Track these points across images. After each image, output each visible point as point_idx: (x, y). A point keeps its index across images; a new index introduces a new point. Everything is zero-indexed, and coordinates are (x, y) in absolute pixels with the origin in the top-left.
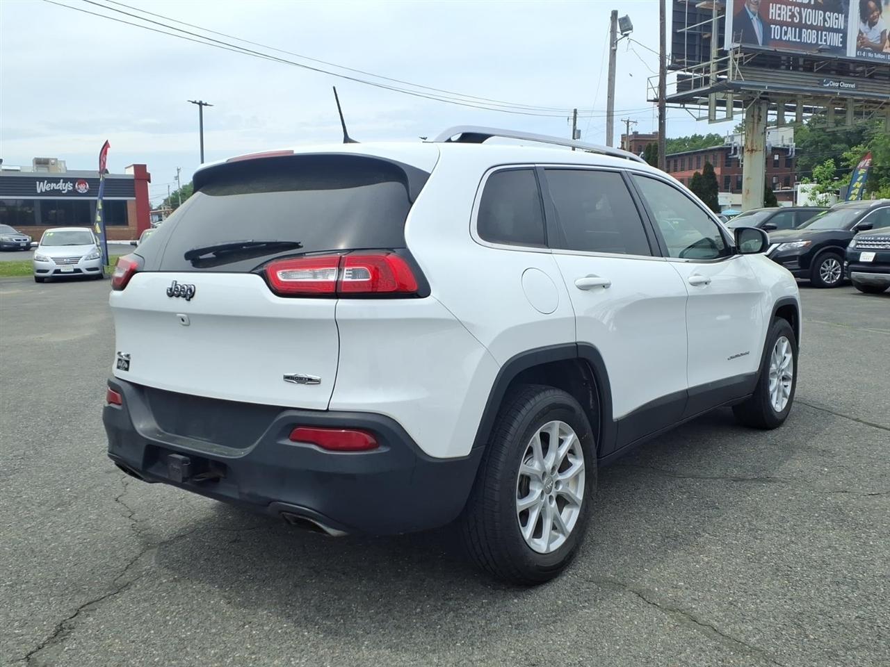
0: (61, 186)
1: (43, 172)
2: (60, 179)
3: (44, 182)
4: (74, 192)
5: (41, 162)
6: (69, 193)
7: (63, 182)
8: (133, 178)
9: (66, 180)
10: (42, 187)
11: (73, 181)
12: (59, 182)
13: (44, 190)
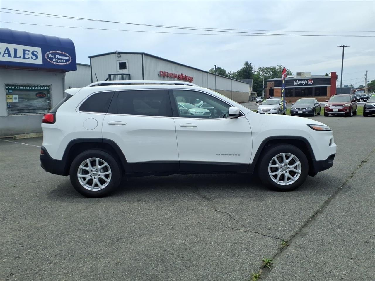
0: (303, 82)
1: (299, 77)
2: (303, 79)
3: (297, 81)
4: (307, 84)
5: (299, 74)
6: (306, 85)
7: (304, 81)
8: (330, 77)
9: (305, 80)
10: (296, 83)
11: (307, 80)
12: (302, 81)
13: (297, 84)
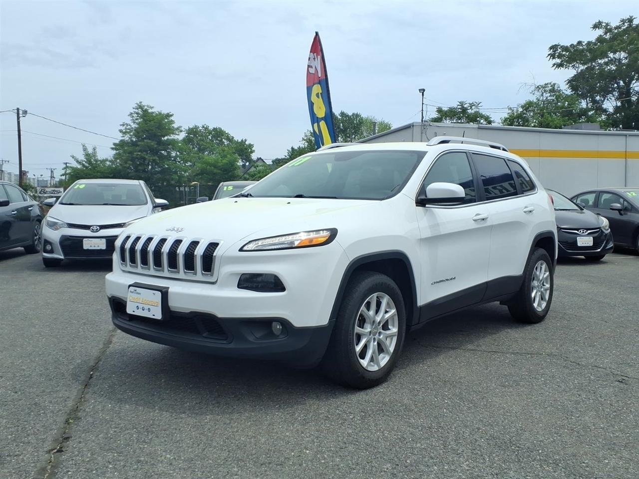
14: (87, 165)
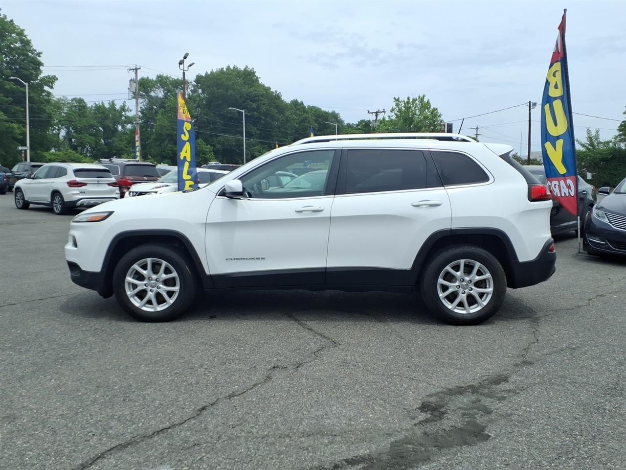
14: (589, 147)
